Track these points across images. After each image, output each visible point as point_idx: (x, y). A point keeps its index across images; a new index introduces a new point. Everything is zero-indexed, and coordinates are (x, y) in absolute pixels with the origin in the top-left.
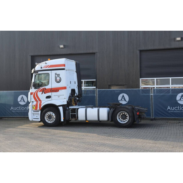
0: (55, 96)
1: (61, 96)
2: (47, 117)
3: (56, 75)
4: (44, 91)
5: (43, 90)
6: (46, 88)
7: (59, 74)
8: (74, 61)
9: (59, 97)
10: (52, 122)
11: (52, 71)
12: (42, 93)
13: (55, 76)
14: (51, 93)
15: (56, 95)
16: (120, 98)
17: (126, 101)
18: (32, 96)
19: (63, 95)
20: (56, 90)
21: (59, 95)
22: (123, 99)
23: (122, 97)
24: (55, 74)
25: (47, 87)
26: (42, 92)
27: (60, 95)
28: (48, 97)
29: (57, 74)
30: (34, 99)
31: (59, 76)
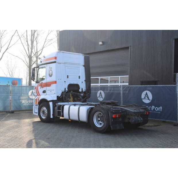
1: (52, 91)
5: (41, 84)
8: (81, 54)
14: (46, 87)
15: (49, 90)
16: (143, 96)
17: (150, 99)
20: (49, 84)
22: (146, 98)
23: (146, 95)
25: (43, 82)
26: (40, 87)
28: (44, 92)
29: (50, 67)
31: (52, 69)
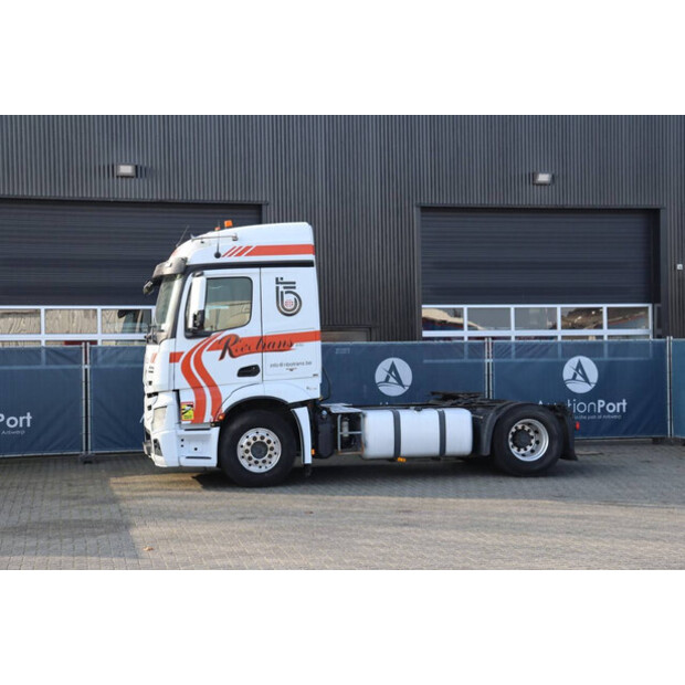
0: (275, 365)
2: (249, 448)
3: (281, 287)
4: (231, 347)
5: (224, 342)
6: (241, 336)
7: (294, 283)
9: (292, 370)
10: (263, 470)
11: (263, 270)
12: (222, 357)
13: (277, 288)
14: (260, 354)
15: (281, 365)
16: (381, 373)
18: (178, 365)
19: (310, 363)
20: (282, 343)
21: (294, 364)
24: (277, 283)
25: (242, 333)
26: (219, 352)
27: (298, 364)
28: (248, 371)
29: (284, 280)
30: (183, 377)
31: (292, 287)
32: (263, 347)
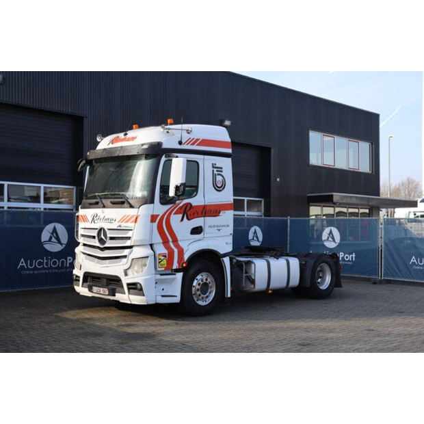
0: (211, 227)
1: (224, 228)
2: (199, 287)
3: (215, 170)
4: (189, 212)
5: (184, 208)
6: (193, 204)
7: (221, 168)
9: (219, 230)
11: (206, 157)
12: (182, 220)
13: (213, 170)
14: (203, 218)
15: (214, 226)
18: (155, 224)
19: (228, 226)
21: (220, 226)
24: (213, 167)
25: (193, 202)
27: (223, 226)
28: (197, 231)
29: (217, 166)
30: (159, 237)
31: (221, 171)
32: (205, 213)
